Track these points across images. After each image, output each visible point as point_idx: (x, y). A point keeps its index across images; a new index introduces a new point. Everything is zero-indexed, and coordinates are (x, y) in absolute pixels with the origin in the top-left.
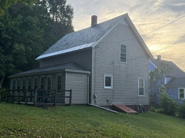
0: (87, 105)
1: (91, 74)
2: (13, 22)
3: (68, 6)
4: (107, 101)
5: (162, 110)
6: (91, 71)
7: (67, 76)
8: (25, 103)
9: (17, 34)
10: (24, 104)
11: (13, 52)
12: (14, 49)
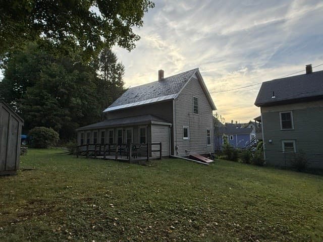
0: (170, 157)
1: (173, 126)
2: (70, 77)
3: (118, 65)
4: (186, 151)
5: (225, 156)
6: (172, 123)
7: (153, 129)
8: (103, 157)
9: (74, 88)
10: (102, 159)
11: (70, 105)
12: (71, 103)
